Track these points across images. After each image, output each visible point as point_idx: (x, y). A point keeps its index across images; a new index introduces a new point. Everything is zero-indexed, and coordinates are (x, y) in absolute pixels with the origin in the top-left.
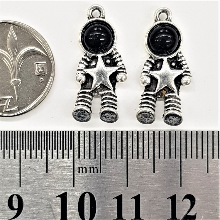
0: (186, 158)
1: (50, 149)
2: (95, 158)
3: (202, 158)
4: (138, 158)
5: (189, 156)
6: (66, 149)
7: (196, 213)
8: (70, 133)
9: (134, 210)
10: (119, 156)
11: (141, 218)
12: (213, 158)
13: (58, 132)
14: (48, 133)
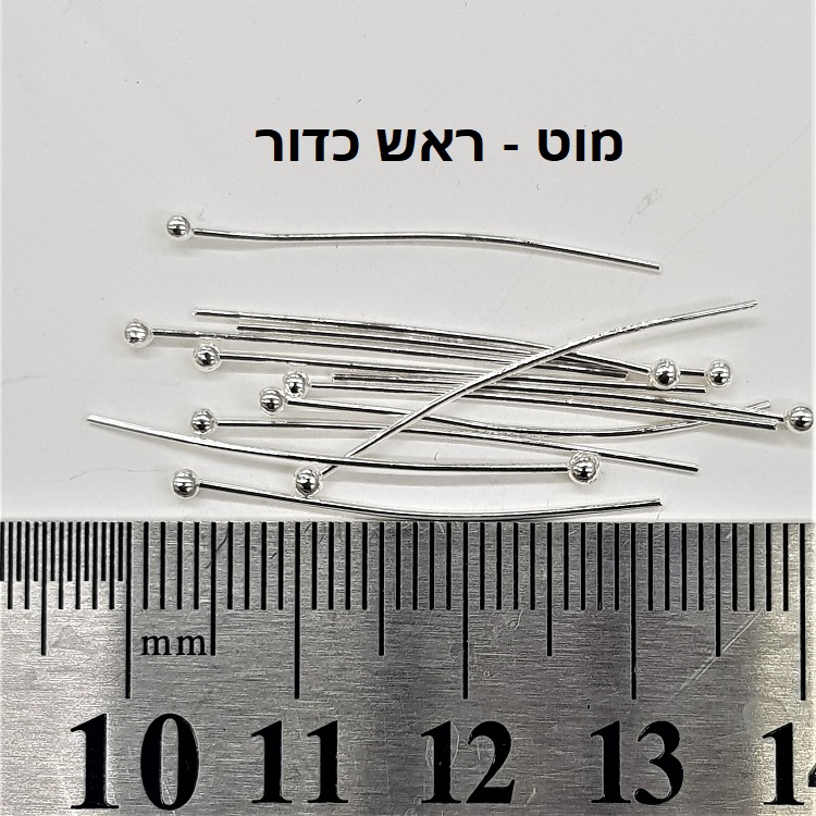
0: (482, 607)
1: (53, 579)
2: (196, 607)
3: (533, 608)
4: (331, 607)
5: (491, 601)
6: (103, 579)
7: (513, 781)
8: (117, 527)
9: (317, 772)
10: (272, 601)
11: (341, 798)
12: (566, 608)
13: (79, 524)
14: (49, 529)
